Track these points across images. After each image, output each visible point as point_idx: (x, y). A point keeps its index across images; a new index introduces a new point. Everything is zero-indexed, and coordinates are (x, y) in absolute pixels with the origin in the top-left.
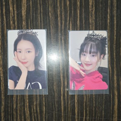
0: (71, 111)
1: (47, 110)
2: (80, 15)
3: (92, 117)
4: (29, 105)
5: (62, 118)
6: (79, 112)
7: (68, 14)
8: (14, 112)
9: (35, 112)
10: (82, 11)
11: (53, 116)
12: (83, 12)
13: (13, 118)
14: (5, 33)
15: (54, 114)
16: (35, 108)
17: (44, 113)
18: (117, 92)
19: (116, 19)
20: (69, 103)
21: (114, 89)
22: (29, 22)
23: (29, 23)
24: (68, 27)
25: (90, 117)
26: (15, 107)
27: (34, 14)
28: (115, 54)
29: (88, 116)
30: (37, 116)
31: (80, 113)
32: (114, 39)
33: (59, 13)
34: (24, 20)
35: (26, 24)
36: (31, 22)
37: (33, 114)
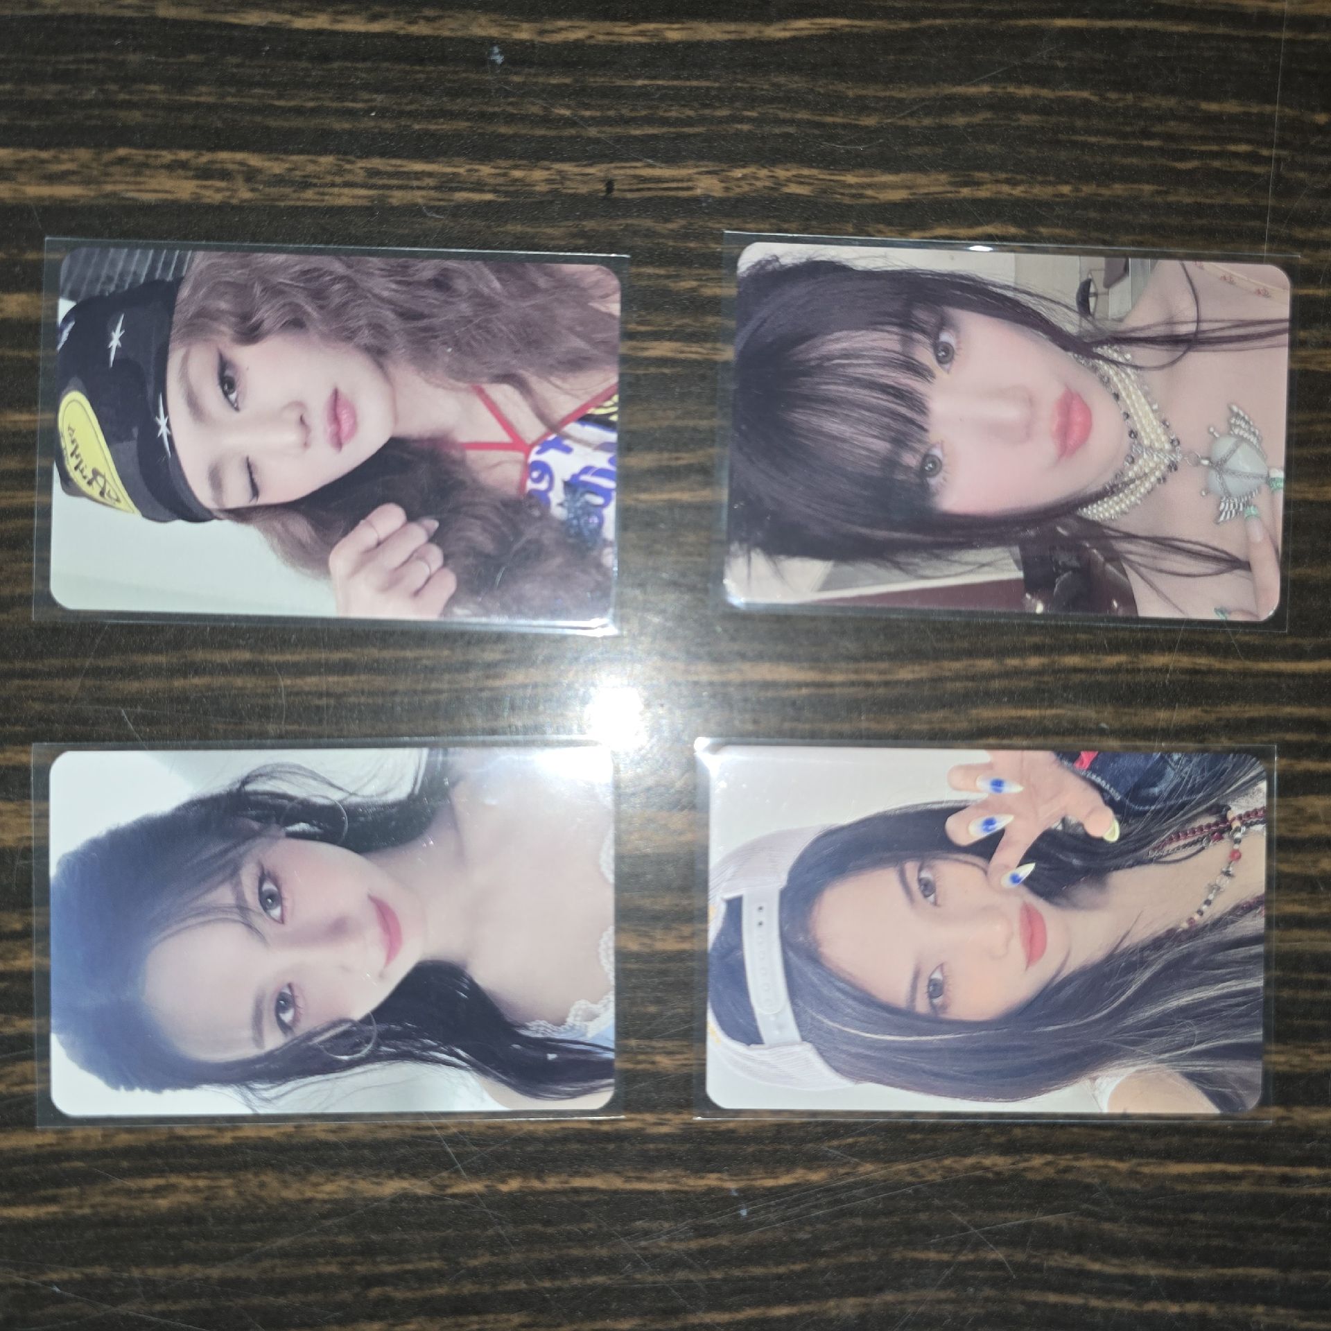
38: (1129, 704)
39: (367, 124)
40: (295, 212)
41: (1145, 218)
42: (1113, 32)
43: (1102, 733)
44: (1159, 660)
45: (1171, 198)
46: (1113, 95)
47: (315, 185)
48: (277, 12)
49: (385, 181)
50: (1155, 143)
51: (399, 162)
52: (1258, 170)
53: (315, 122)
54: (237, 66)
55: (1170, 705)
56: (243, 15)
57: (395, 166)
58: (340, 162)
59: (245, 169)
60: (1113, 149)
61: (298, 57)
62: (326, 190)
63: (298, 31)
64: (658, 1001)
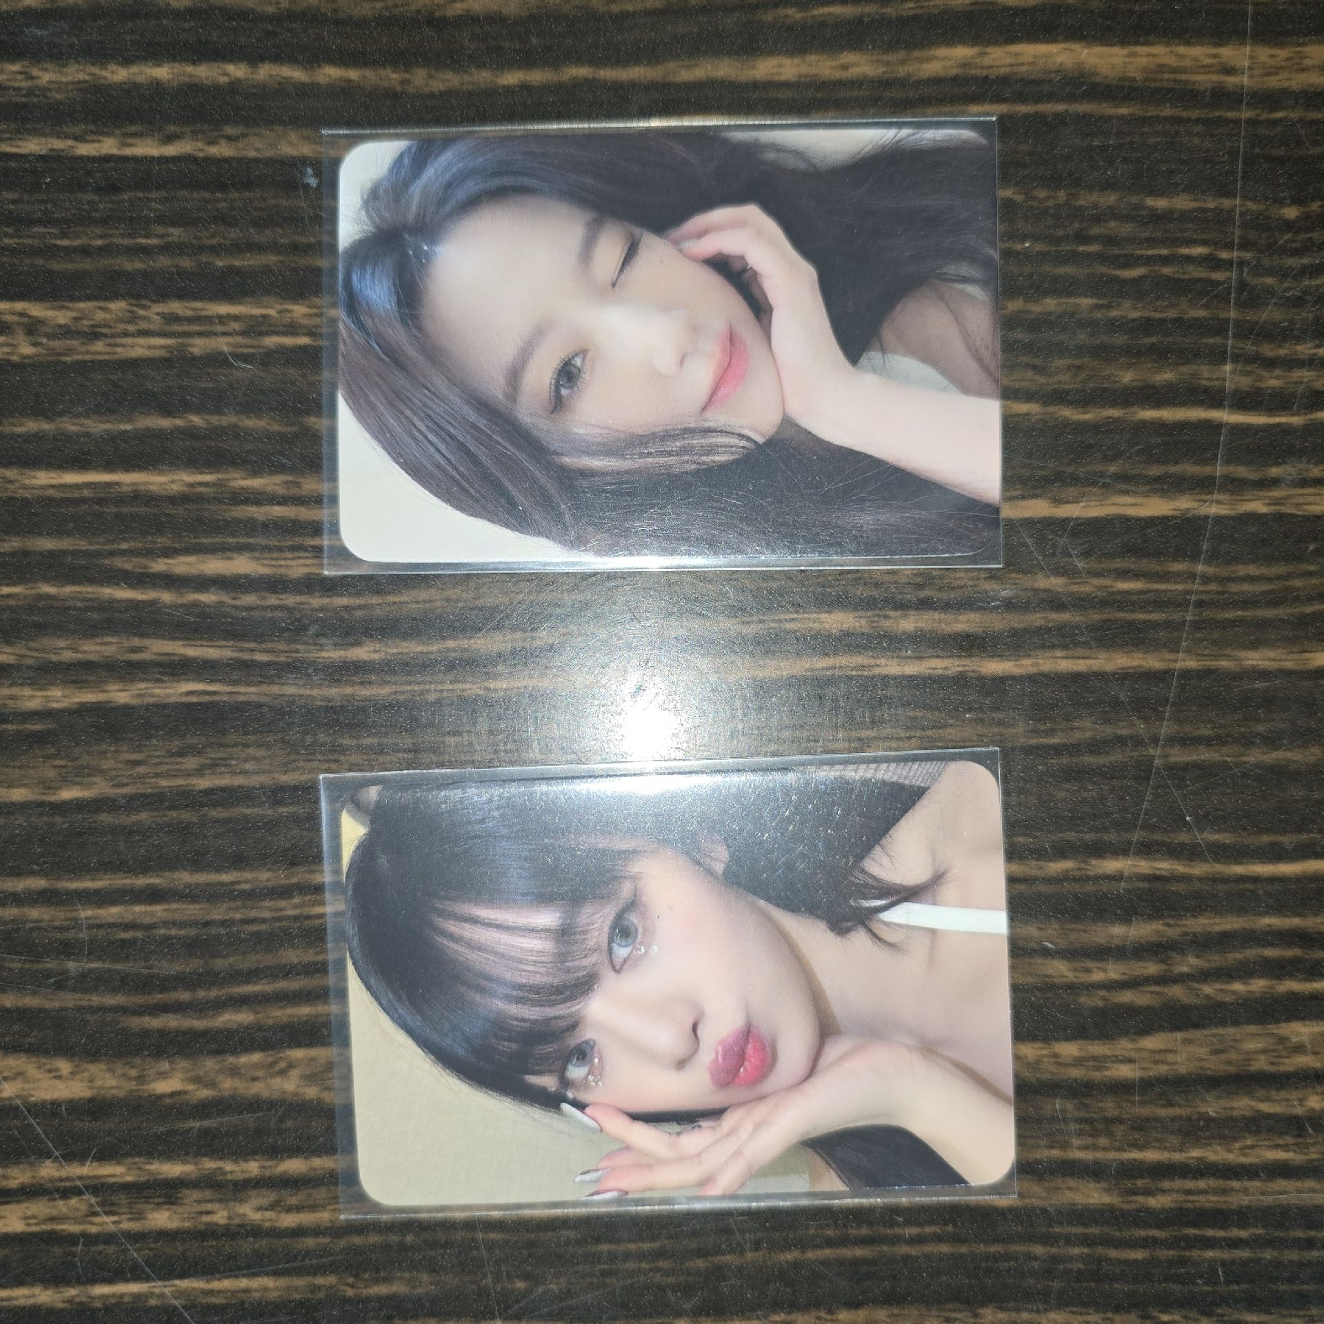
0: (1147, 564)
1: (1137, 836)
2: (81, 462)
3: (1220, 328)
4: (1080, 1033)
5: (1224, 664)
6: (1155, 471)
7: (69, 590)
8: (1153, 1202)
9: (1152, 968)
10: (38, 437)
11: (1204, 771)
12: (46, 426)
13: (1220, 1217)
14: (273, 1295)
15: (1179, 756)
16: (1113, 971)
17: (1164, 866)
18: (942, 52)
19: (126, 62)
20: (1056, 583)
21: (902, 83)
22: (155, 1023)
23: (172, 1022)
24: (208, 598)
25: (1219, 357)
26: (1093, 1195)
27: (72, 966)
28: (511, 78)
29: (1206, 374)
30: (1204, 943)
31: (1173, 469)
32: (344, 91)
33: (60, 697)
34: (141, 1079)
35: (183, 1064)
36: (159, 997)
37: (1177, 991)
38: (1077, 918)
39: (163, 262)
40: (82, 367)
41: (1082, 337)
42: (1039, 117)
43: (1046, 953)
44: (1112, 865)
45: (1114, 313)
46: (1042, 194)
47: (106, 336)
48: (58, 137)
49: (186, 328)
50: (1093, 248)
51: (199, 305)
52: (1218, 276)
53: (105, 263)
54: (14, 202)
55: (1126, 919)
56: (20, 143)
57: (196, 309)
58: (135, 308)
59: (25, 320)
60: (1043, 256)
61: (83, 188)
62: (119, 340)
63: (82, 158)
64: (526, 1277)
